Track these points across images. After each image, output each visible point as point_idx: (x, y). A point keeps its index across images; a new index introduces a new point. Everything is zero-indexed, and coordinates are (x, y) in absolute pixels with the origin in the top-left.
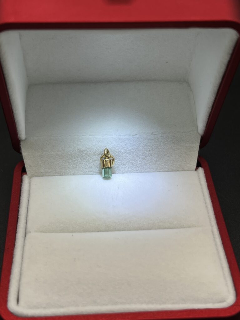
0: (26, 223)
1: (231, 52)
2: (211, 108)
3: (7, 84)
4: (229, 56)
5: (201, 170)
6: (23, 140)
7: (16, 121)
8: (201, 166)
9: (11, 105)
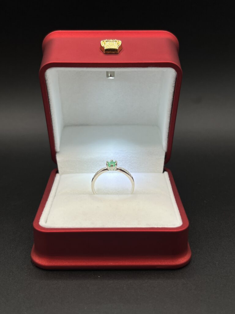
0: (56, 193)
1: (174, 85)
2: (168, 129)
3: (50, 107)
4: (173, 88)
5: (166, 173)
6: (58, 152)
7: (54, 136)
8: (166, 171)
9: (52, 123)
